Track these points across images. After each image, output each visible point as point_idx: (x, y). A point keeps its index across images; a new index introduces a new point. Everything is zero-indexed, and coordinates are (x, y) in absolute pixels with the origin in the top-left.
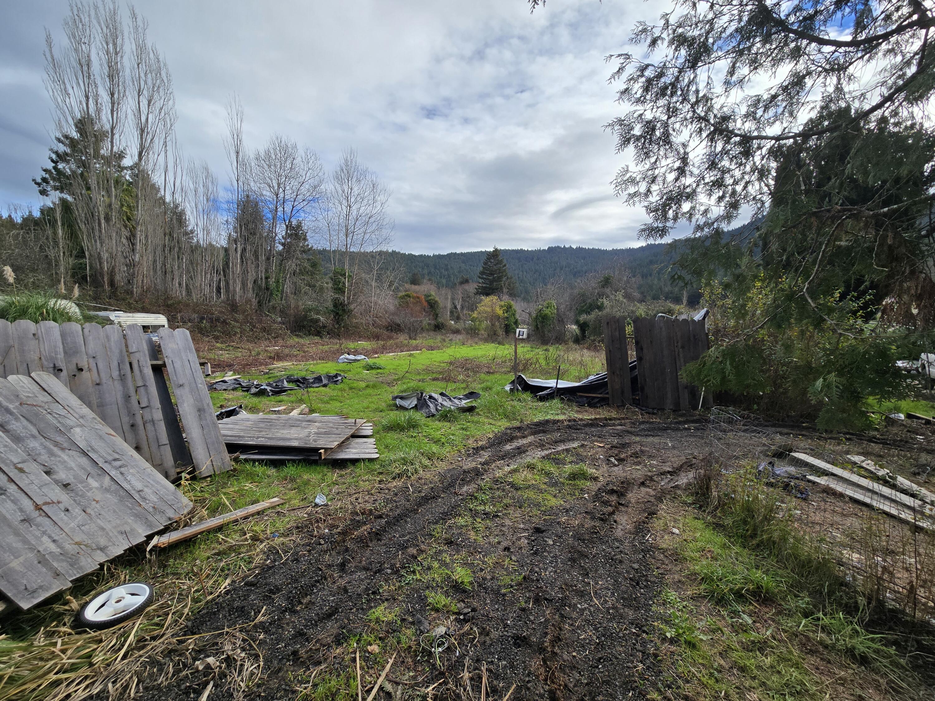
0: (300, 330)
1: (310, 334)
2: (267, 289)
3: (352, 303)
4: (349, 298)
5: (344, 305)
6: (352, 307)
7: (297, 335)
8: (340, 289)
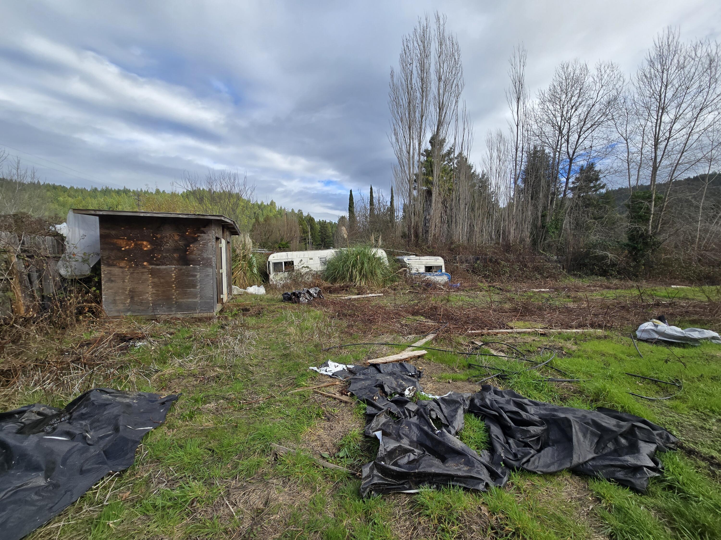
0: (580, 269)
1: (593, 273)
2: (543, 227)
3: (659, 234)
4: (655, 227)
5: (647, 237)
6: (660, 238)
7: (575, 275)
8: (640, 217)
